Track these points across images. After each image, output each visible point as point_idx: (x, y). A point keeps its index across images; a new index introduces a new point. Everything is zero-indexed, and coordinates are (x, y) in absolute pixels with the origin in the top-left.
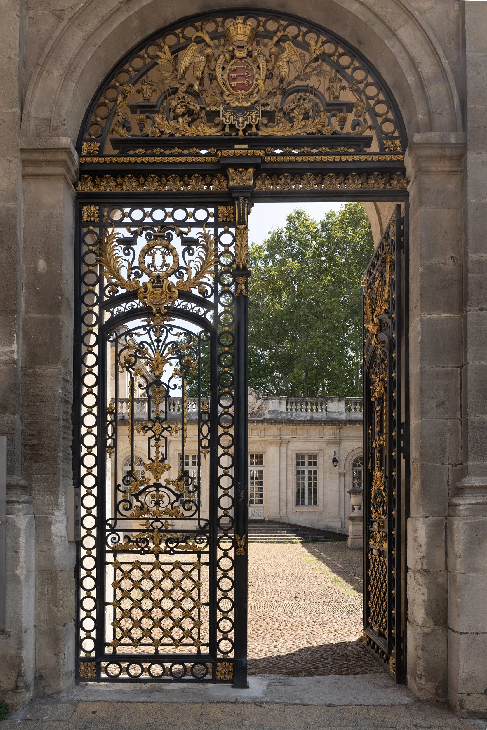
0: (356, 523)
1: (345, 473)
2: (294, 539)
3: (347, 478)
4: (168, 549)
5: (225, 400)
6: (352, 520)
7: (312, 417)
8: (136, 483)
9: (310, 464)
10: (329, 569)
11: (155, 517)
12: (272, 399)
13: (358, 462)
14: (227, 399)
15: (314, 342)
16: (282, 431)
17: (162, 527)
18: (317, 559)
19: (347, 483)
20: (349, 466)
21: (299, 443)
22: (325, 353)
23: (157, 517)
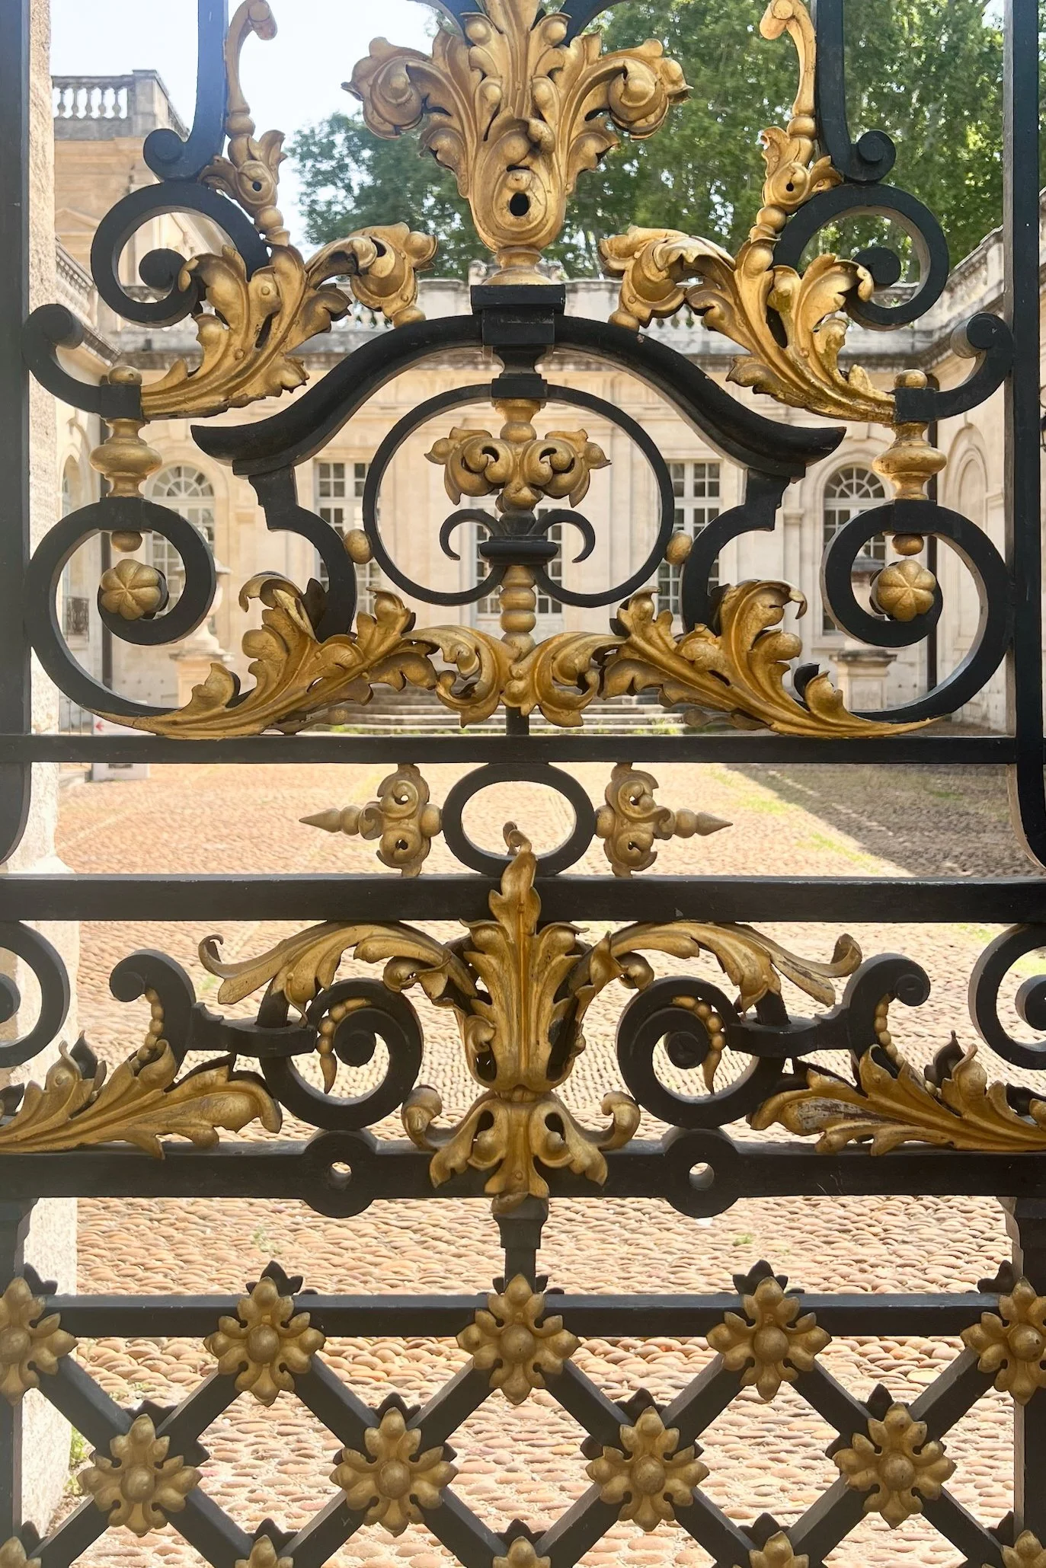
0: (860, 671)
1: (801, 518)
2: (662, 720)
3: (808, 531)
4: (653, 1131)
5: (451, 293)
6: (849, 664)
7: (706, 344)
8: (261, 283)
9: (699, 491)
10: (857, 844)
11: (496, 726)
12: (589, 290)
13: (839, 482)
14: (455, 290)
15: (693, 130)
16: (617, 390)
17: (574, 849)
18: (776, 795)
19: (808, 548)
20: (814, 494)
21: (667, 424)
22: (727, 161)
23: (518, 721)
